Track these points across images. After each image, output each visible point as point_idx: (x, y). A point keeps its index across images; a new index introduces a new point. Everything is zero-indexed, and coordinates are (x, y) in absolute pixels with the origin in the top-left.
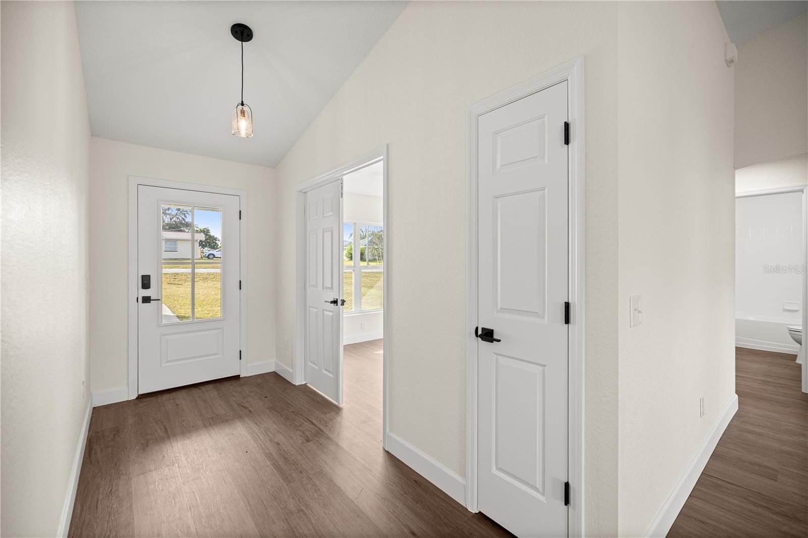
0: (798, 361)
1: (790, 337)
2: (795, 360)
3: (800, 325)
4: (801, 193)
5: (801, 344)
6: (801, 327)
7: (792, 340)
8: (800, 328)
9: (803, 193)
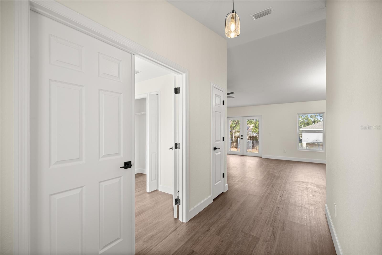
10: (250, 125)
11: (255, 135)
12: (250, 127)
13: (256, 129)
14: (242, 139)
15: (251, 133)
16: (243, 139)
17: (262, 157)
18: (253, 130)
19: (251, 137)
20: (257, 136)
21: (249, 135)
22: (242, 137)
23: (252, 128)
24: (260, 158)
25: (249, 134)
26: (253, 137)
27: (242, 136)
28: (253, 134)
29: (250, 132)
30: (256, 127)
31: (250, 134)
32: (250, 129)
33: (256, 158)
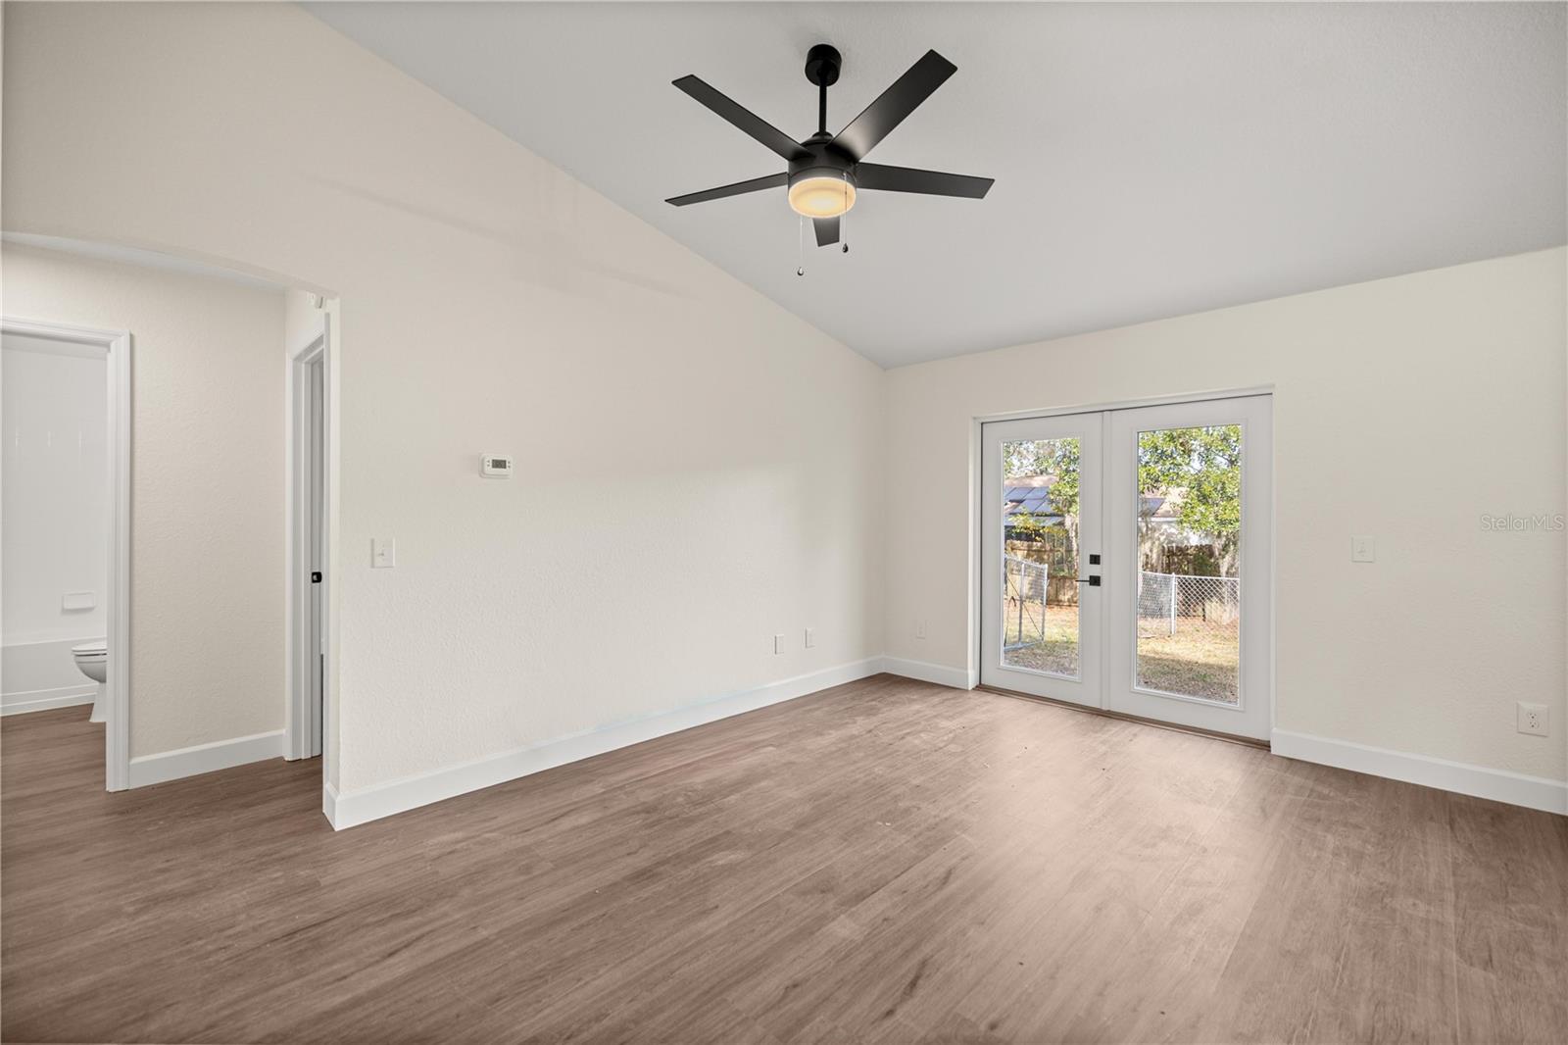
0: (95, 719)
1: (79, 670)
2: (89, 718)
3: (103, 639)
4: (105, 349)
5: (102, 680)
6: (105, 643)
7: (82, 674)
8: (102, 646)
9: (109, 350)
10: (1163, 488)
11: (1194, 539)
12: (1169, 498)
13: (1202, 508)
14: (1095, 581)
15: (1173, 530)
16: (1103, 582)
17: (1274, 751)
18: (1183, 516)
19: (1170, 553)
20: (1210, 548)
21: (1161, 544)
22: (1095, 570)
23: (1180, 501)
24: (1252, 752)
25: (1162, 538)
26: (1182, 551)
27: (1095, 560)
28: (1188, 539)
29: (1165, 526)
30: (1204, 497)
31: (1169, 535)
32: (1169, 509)
33: (1218, 747)
